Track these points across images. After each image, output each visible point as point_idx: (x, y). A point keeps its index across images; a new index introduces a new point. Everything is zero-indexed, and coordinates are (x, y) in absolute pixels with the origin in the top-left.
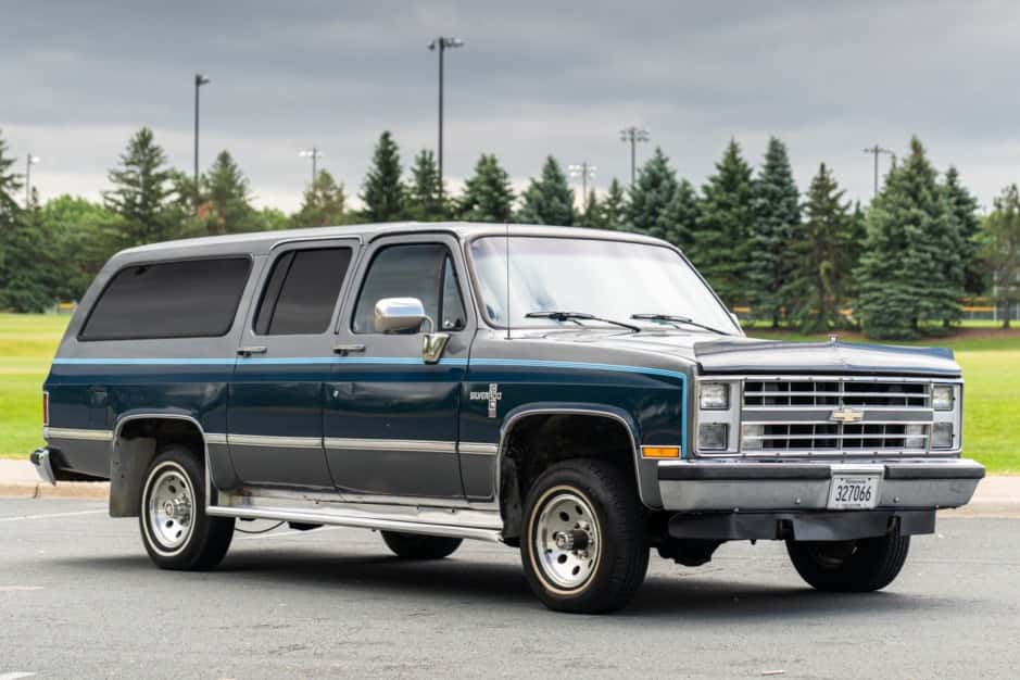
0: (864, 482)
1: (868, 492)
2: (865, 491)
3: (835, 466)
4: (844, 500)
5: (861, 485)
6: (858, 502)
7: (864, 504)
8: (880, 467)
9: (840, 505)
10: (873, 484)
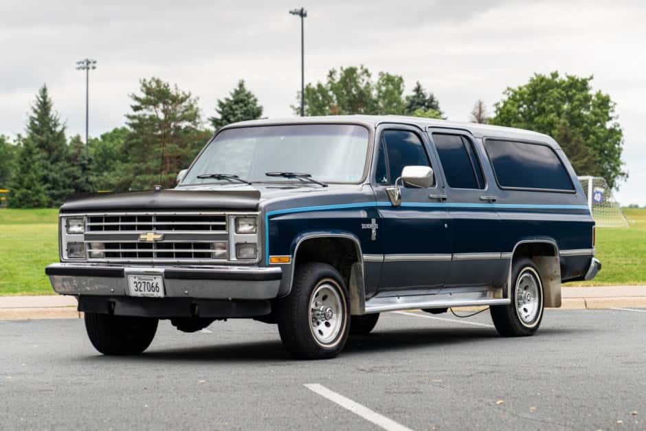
0: (152, 280)
1: (157, 286)
2: (154, 285)
3: (127, 269)
4: (140, 291)
5: (151, 282)
6: (151, 292)
7: (156, 294)
8: (161, 270)
9: (139, 294)
10: (159, 281)
